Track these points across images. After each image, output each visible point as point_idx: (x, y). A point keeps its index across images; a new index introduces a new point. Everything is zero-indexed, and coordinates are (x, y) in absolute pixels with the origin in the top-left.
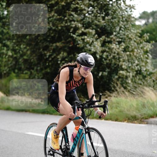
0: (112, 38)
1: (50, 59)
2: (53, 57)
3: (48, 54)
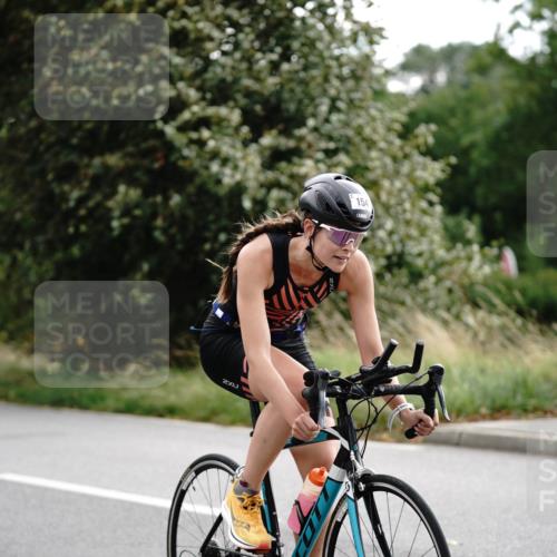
0: (301, 139)
1: (82, 212)
2: (91, 203)
3: (75, 194)
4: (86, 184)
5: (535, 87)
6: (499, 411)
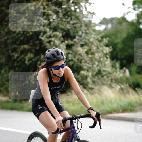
0: (75, 42)
2: (21, 58)
3: (16, 55)
4: (19, 52)
5: (133, 28)
6: (124, 111)
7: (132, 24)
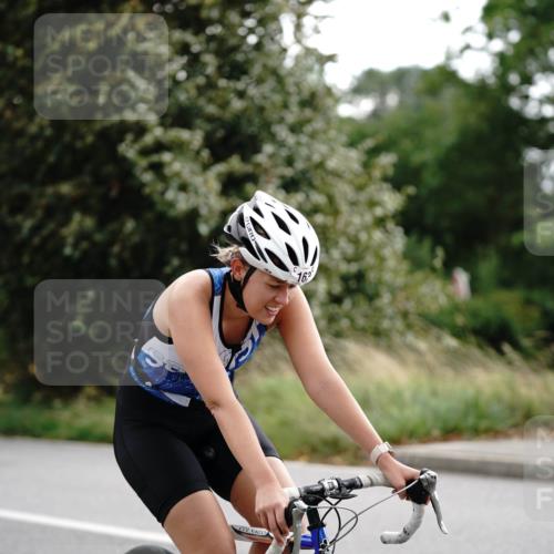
1: (36, 241)
3: (28, 224)
4: (39, 213)
7: (479, 90)
